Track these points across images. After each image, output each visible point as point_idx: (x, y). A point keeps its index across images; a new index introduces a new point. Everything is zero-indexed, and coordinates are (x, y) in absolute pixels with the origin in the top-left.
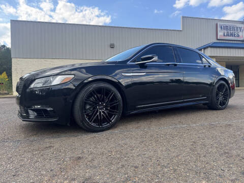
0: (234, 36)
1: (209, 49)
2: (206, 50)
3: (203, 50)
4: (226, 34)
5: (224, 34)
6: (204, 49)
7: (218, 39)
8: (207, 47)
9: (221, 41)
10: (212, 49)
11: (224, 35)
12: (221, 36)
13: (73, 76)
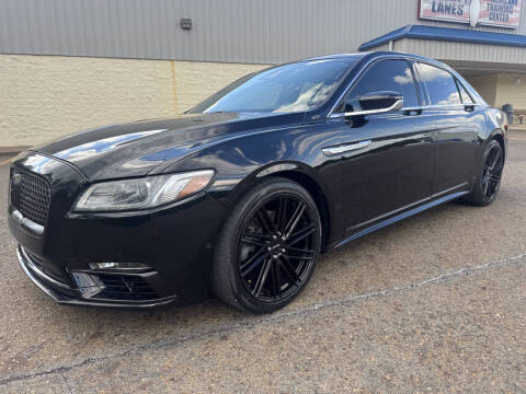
0: (453, 13)
1: (405, 42)
2: (398, 44)
3: (391, 43)
4: (436, 8)
5: (433, 6)
6: (395, 40)
7: (420, 19)
8: (400, 38)
9: (425, 24)
10: (412, 42)
11: (433, 10)
12: (426, 11)
13: (211, 172)
